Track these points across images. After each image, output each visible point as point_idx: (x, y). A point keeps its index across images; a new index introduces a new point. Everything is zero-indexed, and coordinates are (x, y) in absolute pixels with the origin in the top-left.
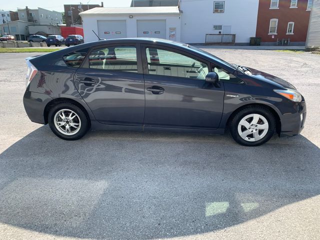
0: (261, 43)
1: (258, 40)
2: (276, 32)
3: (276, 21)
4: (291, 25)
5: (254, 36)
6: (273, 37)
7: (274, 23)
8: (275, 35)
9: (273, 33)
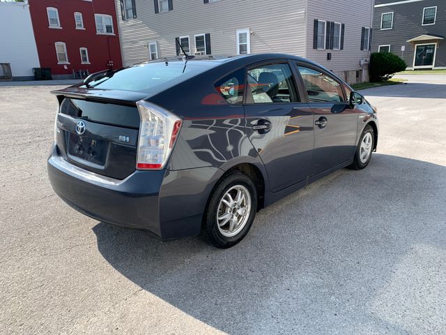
0: (53, 76)
1: (47, 71)
2: (67, 60)
3: (63, 46)
4: (84, 52)
5: (38, 66)
6: (66, 67)
7: (61, 47)
8: (67, 65)
9: (65, 62)
